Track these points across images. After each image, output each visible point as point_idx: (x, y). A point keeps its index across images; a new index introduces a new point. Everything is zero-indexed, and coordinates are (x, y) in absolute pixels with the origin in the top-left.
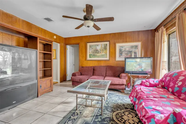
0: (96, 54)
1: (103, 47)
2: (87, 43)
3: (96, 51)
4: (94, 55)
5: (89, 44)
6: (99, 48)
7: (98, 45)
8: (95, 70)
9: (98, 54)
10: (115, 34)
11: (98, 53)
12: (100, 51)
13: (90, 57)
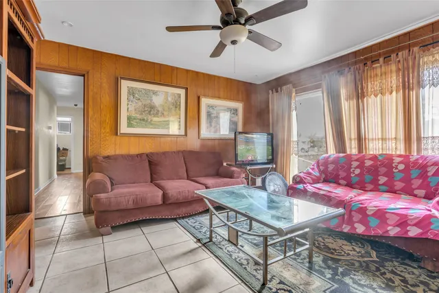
0: (150, 117)
1: (170, 99)
2: (122, 78)
3: (151, 109)
4: (144, 120)
5: (125, 85)
6: (158, 101)
7: (155, 93)
8: (156, 165)
9: (155, 119)
10: (197, 73)
11: (156, 114)
12: (160, 109)
13: (130, 125)
